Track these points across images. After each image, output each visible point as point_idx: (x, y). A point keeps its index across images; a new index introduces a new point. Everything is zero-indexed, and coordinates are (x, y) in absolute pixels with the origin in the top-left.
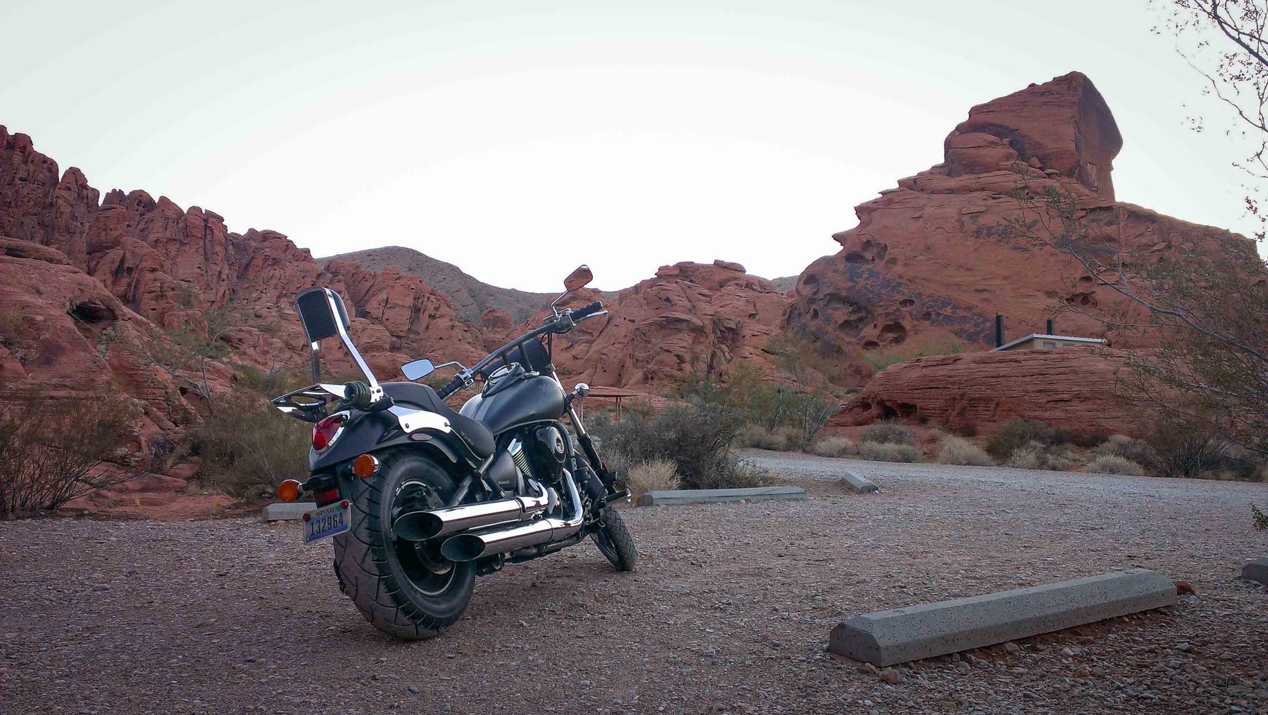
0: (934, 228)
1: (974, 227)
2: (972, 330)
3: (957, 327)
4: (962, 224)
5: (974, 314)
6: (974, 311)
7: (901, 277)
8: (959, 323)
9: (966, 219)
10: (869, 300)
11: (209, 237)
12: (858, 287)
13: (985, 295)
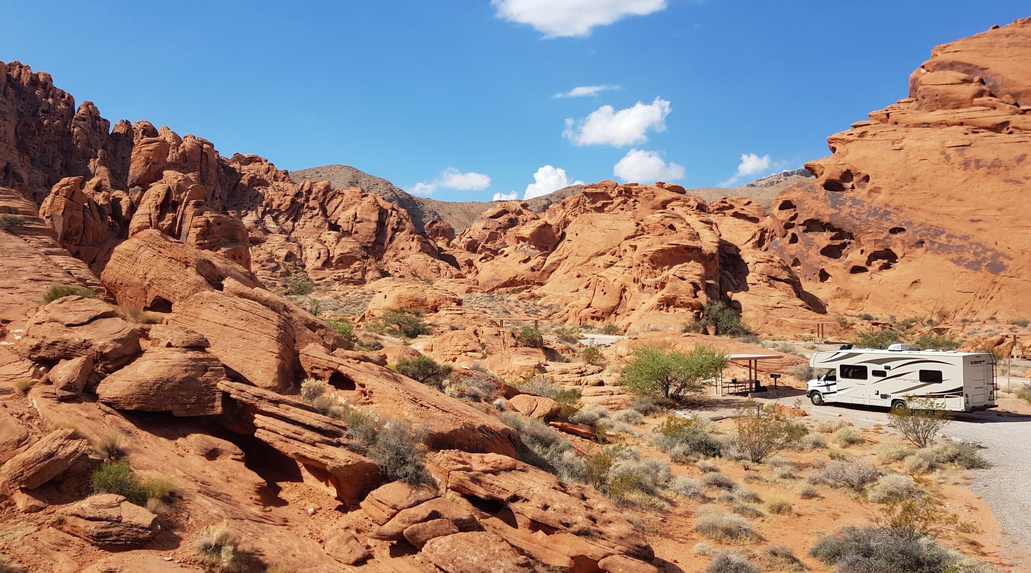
0: (917, 160)
1: (961, 159)
2: (972, 259)
3: (954, 256)
4: (947, 158)
5: (971, 244)
6: (971, 240)
7: (886, 205)
8: (956, 252)
9: (950, 151)
10: (854, 226)
11: (204, 161)
12: (843, 214)
13: (980, 225)
